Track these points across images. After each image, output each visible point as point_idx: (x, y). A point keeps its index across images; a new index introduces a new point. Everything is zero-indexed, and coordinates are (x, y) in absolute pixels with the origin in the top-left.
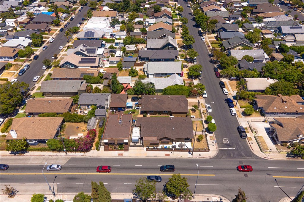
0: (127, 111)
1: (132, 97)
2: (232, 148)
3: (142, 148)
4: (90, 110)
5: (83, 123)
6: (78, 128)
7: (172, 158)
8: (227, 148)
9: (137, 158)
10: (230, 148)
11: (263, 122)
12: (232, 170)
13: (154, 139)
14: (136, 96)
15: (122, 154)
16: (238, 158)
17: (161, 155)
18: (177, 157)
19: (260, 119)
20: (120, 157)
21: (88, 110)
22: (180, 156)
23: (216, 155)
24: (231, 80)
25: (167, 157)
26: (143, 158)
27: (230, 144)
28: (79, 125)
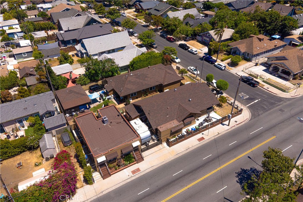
0: (94, 107)
1: (90, 87)
2: (257, 100)
3: (160, 146)
4: (26, 128)
5: (27, 153)
6: (20, 165)
7: (209, 141)
8: (253, 103)
9: (164, 163)
10: (256, 101)
11: (255, 66)
12: (283, 122)
13: (174, 124)
14: (94, 84)
15: (138, 170)
16: (274, 107)
17: (192, 143)
18: (214, 136)
19: (250, 65)
20: (138, 175)
21: (23, 129)
22: (217, 134)
23: (251, 114)
24: (188, 41)
25: (203, 142)
26: (173, 159)
27: (252, 97)
28: (19, 159)
